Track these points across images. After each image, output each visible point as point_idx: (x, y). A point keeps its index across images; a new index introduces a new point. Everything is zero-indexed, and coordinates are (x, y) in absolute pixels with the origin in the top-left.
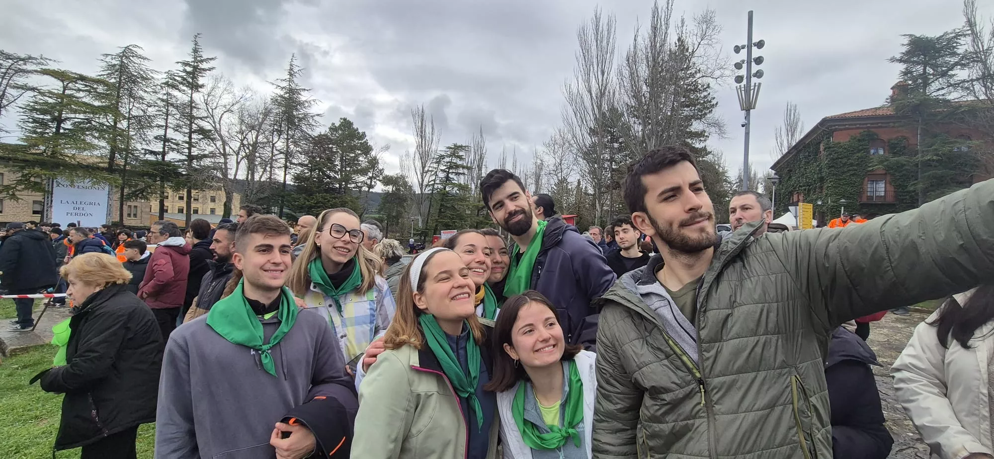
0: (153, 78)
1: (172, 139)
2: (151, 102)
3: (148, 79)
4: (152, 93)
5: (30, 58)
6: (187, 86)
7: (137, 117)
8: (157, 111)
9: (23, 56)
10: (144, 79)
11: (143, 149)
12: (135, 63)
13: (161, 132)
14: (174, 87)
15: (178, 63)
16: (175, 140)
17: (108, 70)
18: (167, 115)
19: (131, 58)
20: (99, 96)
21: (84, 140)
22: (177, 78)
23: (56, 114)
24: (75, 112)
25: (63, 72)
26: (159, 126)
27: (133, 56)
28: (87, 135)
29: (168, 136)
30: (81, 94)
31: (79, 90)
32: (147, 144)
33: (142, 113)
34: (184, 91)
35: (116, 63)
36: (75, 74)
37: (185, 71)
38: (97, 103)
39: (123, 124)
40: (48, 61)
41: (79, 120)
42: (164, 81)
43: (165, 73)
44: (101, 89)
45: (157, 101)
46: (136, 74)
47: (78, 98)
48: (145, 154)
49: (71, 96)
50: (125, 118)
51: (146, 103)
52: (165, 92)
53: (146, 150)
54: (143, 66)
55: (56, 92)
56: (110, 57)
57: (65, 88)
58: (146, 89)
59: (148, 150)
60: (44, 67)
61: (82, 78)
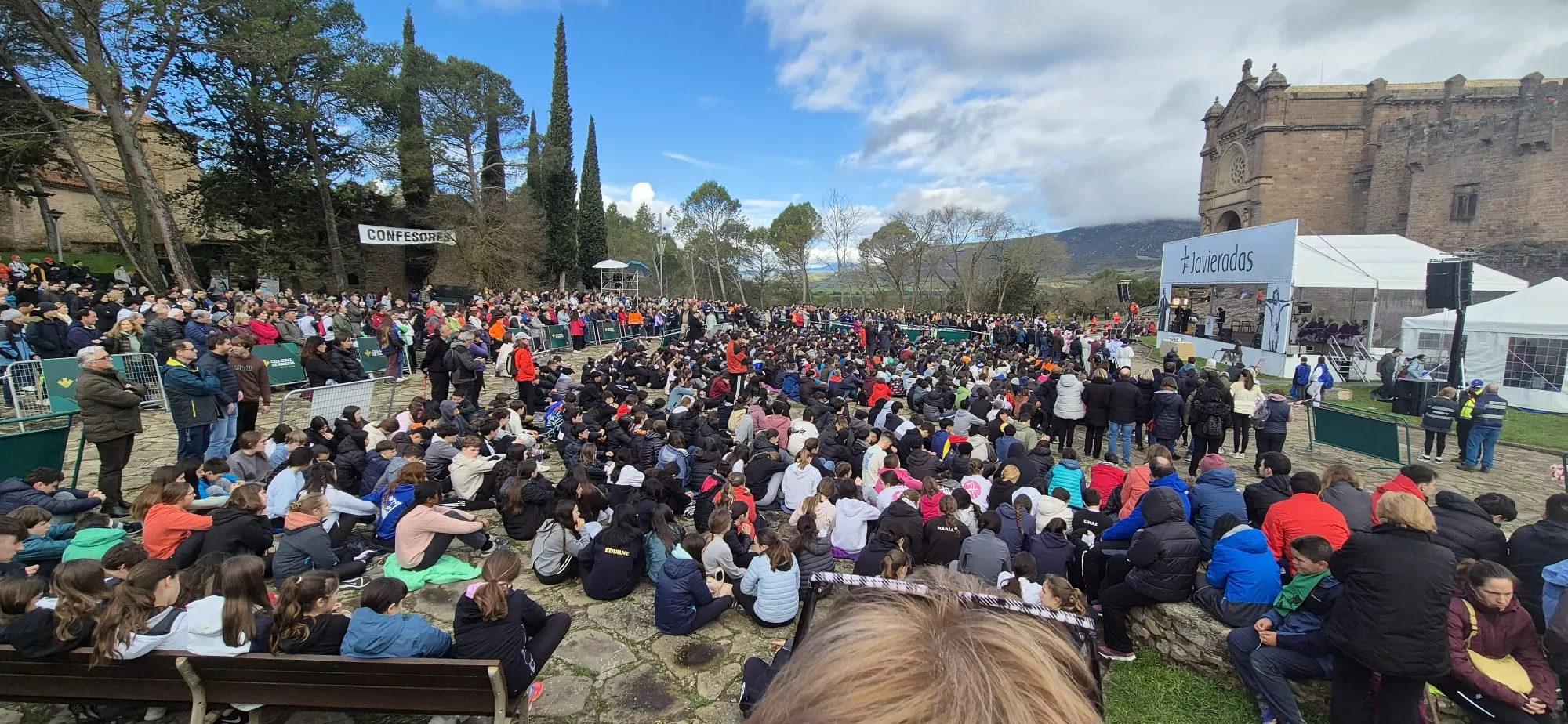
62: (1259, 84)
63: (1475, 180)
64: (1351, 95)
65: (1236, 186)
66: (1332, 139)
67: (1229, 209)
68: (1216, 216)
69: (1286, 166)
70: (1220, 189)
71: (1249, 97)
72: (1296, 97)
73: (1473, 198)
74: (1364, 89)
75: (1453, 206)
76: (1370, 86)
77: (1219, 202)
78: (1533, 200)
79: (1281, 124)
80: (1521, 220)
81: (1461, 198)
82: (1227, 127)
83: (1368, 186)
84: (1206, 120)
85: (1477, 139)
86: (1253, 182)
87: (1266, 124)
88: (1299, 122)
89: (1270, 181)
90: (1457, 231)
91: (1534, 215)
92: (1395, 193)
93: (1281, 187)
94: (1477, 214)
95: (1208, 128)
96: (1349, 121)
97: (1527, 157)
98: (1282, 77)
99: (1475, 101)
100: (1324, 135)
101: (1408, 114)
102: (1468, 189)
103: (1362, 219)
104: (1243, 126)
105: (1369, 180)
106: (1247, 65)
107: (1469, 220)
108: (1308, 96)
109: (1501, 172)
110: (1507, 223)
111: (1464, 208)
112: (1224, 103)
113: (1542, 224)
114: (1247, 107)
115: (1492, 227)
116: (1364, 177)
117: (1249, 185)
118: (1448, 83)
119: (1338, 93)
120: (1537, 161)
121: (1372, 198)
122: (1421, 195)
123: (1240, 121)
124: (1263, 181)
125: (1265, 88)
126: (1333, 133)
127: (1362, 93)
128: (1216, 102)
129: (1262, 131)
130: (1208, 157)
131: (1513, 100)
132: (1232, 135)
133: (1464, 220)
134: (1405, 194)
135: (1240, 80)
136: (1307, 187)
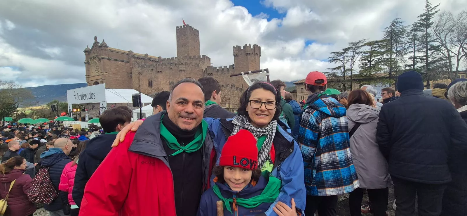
0: (405, 30)
1: (418, 56)
2: (405, 41)
3: (403, 32)
4: (406, 37)
5: (360, 41)
6: (424, 27)
7: (399, 51)
8: (410, 45)
9: (358, 42)
10: (402, 32)
11: (404, 65)
12: (397, 26)
13: (412, 55)
14: (416, 30)
15: (418, 17)
16: (419, 56)
17: (387, 34)
18: (415, 45)
19: (396, 25)
20: (384, 47)
21: (379, 67)
22: (418, 25)
23: (369, 59)
24: (375, 56)
25: (371, 42)
26: (411, 52)
27: (396, 24)
28: (379, 65)
29: (416, 55)
30: (377, 49)
31: (376, 47)
32: (404, 62)
33: (401, 48)
34: (422, 30)
35: (390, 30)
36: (374, 41)
37: (421, 19)
38: (383, 50)
39: (394, 56)
40: (365, 40)
41: (378, 59)
42: (412, 29)
43: (412, 25)
44: (384, 43)
45: (409, 40)
46: (398, 31)
47: (376, 51)
48: (405, 67)
49: (374, 50)
50: (394, 53)
51: (404, 43)
52: (413, 34)
53: (405, 65)
54: (400, 26)
55: (368, 51)
56: (387, 28)
57: (371, 48)
58: (403, 36)
59: (407, 65)
60: (364, 43)
61: (377, 42)
62: (100, 44)
63: (151, 78)
64: (124, 53)
65: (97, 74)
66: (122, 64)
67: (96, 81)
68: (93, 83)
69: (111, 70)
70: (93, 75)
71: (97, 48)
72: (111, 51)
73: (152, 82)
74: (128, 52)
75: (148, 84)
76: (129, 52)
77: (93, 79)
78: (161, 84)
79: (108, 57)
80: (160, 87)
81: (149, 82)
82: (92, 55)
83: (132, 77)
84: (85, 52)
85: (150, 69)
86: (103, 73)
87: (103, 57)
88: (113, 58)
89: (106, 73)
90: (150, 89)
91: (162, 87)
92: (138, 80)
93: (110, 76)
94: (153, 86)
95: (86, 55)
96: (125, 60)
97: (159, 74)
98: (106, 44)
99: (151, 60)
100: (120, 63)
101: (138, 60)
102: (150, 80)
103: (132, 86)
104: (96, 56)
105: (132, 76)
106: (96, 38)
107: (152, 87)
108: (114, 51)
109: (155, 77)
110: (158, 88)
111: (150, 84)
112: (90, 48)
113: (163, 89)
114: (97, 51)
115: (156, 89)
116: (131, 75)
117: (101, 74)
118: (145, 55)
119: (122, 52)
120: (160, 75)
121: (133, 81)
122: (142, 81)
123: (96, 54)
124: (104, 73)
125: (101, 46)
126: (122, 62)
127: (127, 53)
128: (88, 47)
129: (102, 58)
130: (87, 64)
131: (157, 62)
132: (93, 58)
133: (151, 87)
134: (139, 80)
135: (94, 42)
136: (117, 76)
